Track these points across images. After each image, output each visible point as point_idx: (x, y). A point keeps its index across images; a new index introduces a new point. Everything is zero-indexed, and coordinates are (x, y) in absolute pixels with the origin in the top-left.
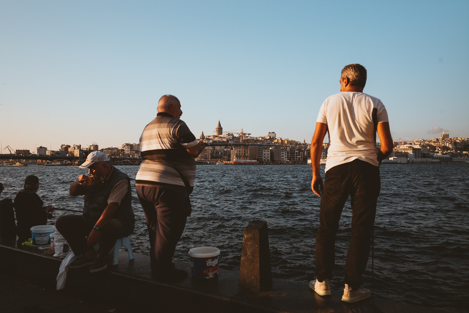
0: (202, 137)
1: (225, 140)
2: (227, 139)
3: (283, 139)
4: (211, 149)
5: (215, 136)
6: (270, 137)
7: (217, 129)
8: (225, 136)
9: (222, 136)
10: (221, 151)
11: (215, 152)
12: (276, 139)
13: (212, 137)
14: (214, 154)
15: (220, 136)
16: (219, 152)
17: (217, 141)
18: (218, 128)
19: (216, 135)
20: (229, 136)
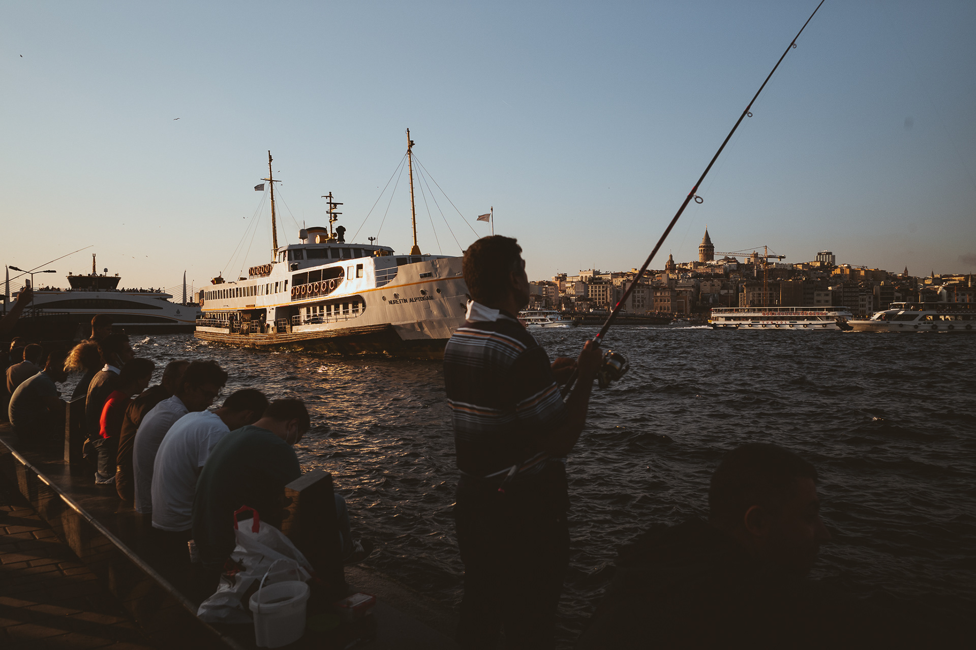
0: (669, 265)
1: (721, 272)
2: (725, 269)
3: (853, 268)
4: (691, 291)
5: (697, 264)
6: (822, 263)
7: (703, 249)
8: (720, 263)
9: (714, 263)
10: (714, 295)
11: (700, 297)
12: (836, 267)
13: (692, 266)
14: (697, 302)
15: (708, 262)
16: (709, 298)
17: (704, 273)
18: (704, 247)
19: (699, 261)
20: (730, 264)
